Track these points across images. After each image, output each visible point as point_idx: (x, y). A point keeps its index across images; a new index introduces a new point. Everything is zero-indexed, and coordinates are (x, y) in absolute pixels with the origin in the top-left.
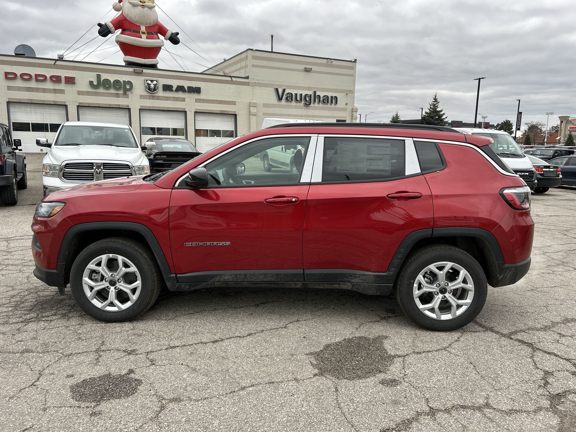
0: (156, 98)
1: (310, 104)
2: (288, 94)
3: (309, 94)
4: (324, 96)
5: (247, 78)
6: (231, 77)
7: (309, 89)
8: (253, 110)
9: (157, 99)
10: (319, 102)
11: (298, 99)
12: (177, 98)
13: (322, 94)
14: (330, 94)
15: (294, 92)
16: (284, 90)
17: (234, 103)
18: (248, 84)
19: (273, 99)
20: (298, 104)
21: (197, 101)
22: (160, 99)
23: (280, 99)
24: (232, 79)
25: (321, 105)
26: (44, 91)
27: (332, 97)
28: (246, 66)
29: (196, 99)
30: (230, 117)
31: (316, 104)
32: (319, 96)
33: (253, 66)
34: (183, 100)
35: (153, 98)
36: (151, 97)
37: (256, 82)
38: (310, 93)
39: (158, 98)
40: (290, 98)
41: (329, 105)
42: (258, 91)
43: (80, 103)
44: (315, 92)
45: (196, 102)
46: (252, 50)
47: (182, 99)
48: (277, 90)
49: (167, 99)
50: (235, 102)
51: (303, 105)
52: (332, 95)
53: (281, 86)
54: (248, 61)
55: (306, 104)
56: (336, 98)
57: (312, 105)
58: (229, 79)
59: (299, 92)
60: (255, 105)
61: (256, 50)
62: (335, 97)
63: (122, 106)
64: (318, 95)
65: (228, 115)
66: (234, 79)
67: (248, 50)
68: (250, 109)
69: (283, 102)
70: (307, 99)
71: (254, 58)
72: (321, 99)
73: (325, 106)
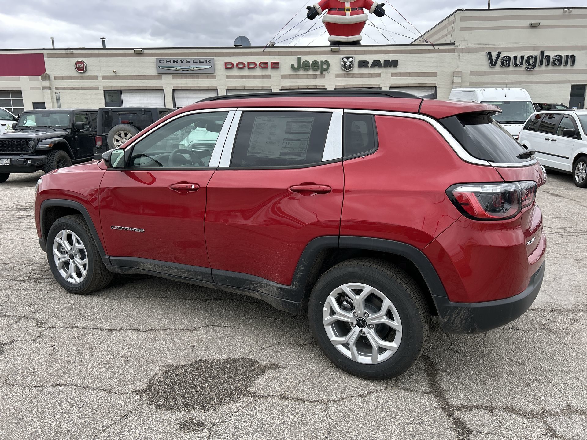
0: (351, 75)
1: (535, 67)
2: (504, 57)
3: (533, 55)
4: (556, 56)
5: (453, 44)
6: (433, 45)
7: (534, 49)
8: (457, 80)
9: (352, 77)
10: (548, 63)
11: (518, 63)
12: (372, 74)
13: (552, 54)
14: (564, 54)
15: (512, 55)
16: (499, 54)
17: (434, 74)
18: (453, 51)
19: (484, 65)
20: (518, 69)
21: (393, 75)
22: (355, 77)
23: (493, 64)
24: (434, 47)
25: (550, 67)
26: (255, 77)
27: (567, 56)
28: (453, 31)
29: (392, 74)
30: (429, 90)
31: (543, 67)
32: (548, 57)
33: (461, 29)
34: (379, 75)
35: (348, 76)
36: (346, 75)
37: (464, 47)
38: (537, 53)
39: (354, 76)
40: (507, 62)
41: (562, 67)
42: (465, 57)
43: (282, 87)
44: (543, 52)
45: (392, 77)
46: (461, 10)
47: (377, 75)
48: (490, 54)
49: (362, 75)
50: (436, 73)
51: (525, 69)
52: (567, 54)
53: (495, 49)
54: (455, 24)
55: (528, 68)
56: (573, 57)
57: (537, 68)
58: (431, 47)
59: (519, 54)
60: (460, 75)
61: (466, 10)
62: (571, 56)
63: (319, 86)
64: (546, 56)
65: (427, 88)
66: (436, 47)
67: (456, 11)
68: (453, 79)
69: (498, 68)
70: (531, 62)
71: (463, 19)
72: (551, 60)
73: (556, 68)
